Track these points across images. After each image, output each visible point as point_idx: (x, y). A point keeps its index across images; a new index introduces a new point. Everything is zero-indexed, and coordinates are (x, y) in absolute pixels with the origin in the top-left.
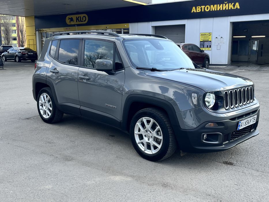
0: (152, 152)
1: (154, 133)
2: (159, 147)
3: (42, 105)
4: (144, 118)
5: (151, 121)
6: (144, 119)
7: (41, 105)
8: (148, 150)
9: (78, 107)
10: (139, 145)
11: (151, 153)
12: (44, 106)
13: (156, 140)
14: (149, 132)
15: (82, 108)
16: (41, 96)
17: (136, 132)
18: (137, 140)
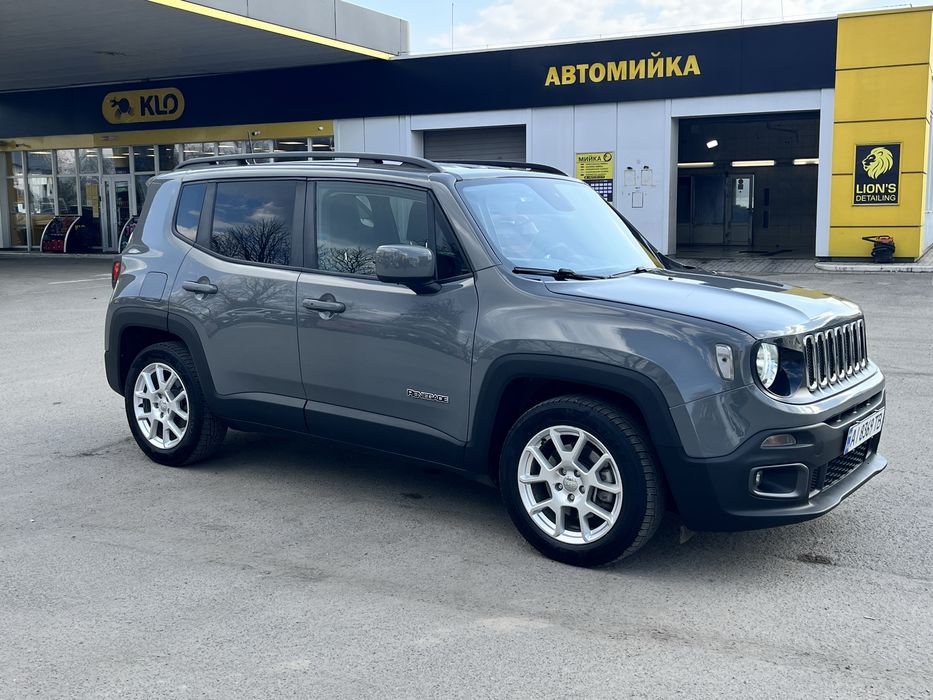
0: (583, 537)
1: (591, 477)
2: (611, 518)
3: (146, 405)
4: (551, 429)
5: (577, 438)
6: (554, 433)
7: (141, 406)
8: (566, 532)
9: (298, 403)
10: (535, 518)
11: (581, 541)
12: (153, 408)
13: (599, 498)
14: (571, 475)
15: (313, 406)
16: (143, 373)
17: (524, 476)
18: (529, 502)
